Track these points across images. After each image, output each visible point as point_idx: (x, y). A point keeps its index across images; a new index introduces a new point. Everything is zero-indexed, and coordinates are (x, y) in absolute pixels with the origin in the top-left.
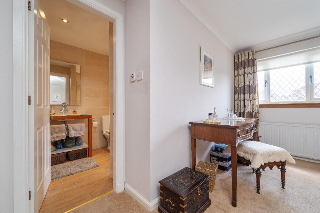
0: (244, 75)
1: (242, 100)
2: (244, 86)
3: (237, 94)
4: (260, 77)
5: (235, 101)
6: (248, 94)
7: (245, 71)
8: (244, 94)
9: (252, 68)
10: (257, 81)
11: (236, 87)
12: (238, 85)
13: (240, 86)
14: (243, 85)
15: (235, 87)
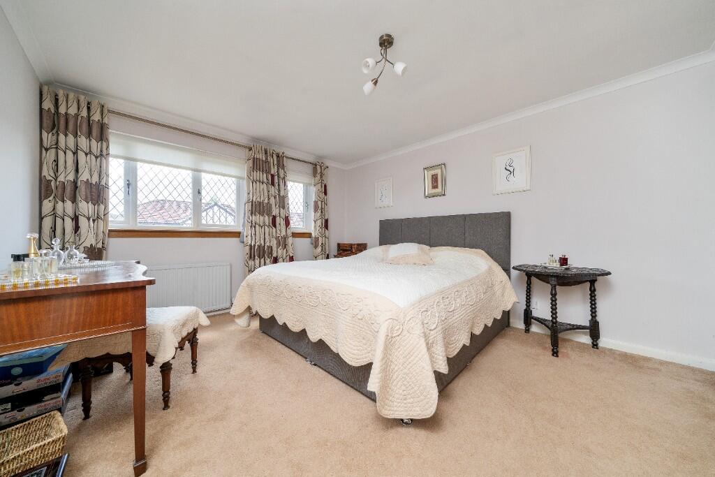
0: (75, 153)
1: (69, 216)
2: (75, 183)
3: (51, 198)
4: (115, 170)
5: (41, 218)
6: (88, 203)
7: (79, 145)
8: (74, 200)
9: (99, 143)
10: (108, 176)
11: (49, 178)
12: (53, 175)
13: (61, 178)
14: (71, 177)
15: (41, 179)
